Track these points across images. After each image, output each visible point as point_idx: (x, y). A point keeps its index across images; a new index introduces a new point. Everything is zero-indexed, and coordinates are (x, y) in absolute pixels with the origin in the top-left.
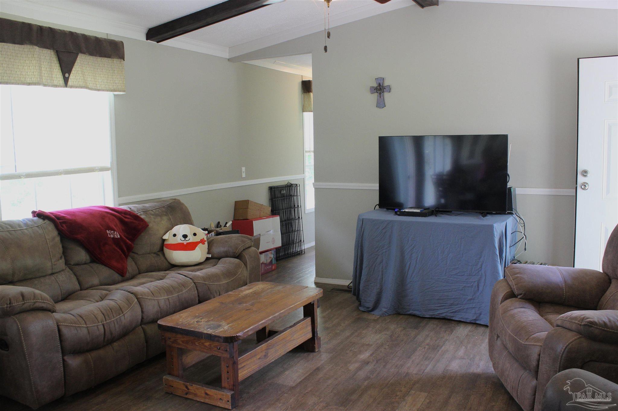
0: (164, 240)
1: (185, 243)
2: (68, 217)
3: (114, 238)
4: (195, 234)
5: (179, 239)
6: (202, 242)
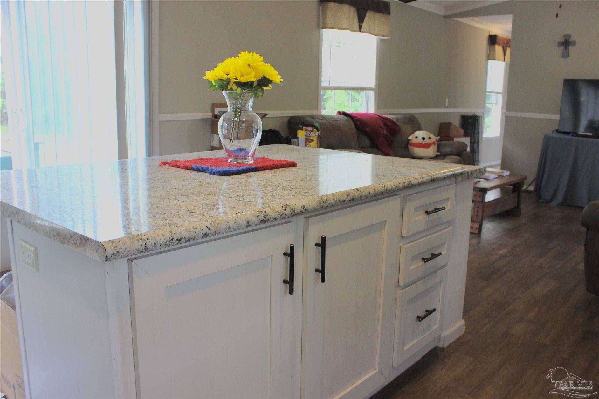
0: (409, 140)
1: (424, 143)
2: (359, 117)
3: (383, 134)
4: (430, 138)
5: (420, 140)
6: (434, 143)
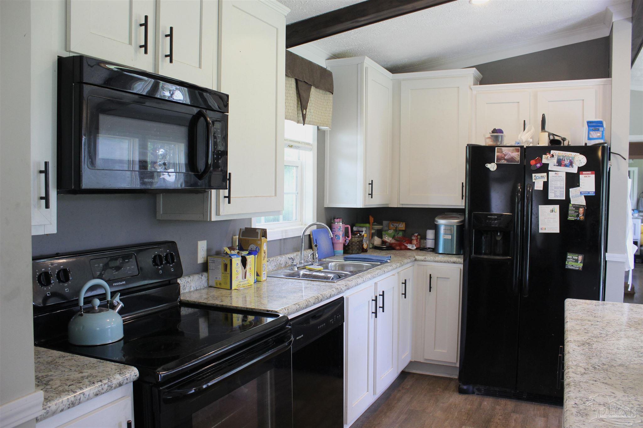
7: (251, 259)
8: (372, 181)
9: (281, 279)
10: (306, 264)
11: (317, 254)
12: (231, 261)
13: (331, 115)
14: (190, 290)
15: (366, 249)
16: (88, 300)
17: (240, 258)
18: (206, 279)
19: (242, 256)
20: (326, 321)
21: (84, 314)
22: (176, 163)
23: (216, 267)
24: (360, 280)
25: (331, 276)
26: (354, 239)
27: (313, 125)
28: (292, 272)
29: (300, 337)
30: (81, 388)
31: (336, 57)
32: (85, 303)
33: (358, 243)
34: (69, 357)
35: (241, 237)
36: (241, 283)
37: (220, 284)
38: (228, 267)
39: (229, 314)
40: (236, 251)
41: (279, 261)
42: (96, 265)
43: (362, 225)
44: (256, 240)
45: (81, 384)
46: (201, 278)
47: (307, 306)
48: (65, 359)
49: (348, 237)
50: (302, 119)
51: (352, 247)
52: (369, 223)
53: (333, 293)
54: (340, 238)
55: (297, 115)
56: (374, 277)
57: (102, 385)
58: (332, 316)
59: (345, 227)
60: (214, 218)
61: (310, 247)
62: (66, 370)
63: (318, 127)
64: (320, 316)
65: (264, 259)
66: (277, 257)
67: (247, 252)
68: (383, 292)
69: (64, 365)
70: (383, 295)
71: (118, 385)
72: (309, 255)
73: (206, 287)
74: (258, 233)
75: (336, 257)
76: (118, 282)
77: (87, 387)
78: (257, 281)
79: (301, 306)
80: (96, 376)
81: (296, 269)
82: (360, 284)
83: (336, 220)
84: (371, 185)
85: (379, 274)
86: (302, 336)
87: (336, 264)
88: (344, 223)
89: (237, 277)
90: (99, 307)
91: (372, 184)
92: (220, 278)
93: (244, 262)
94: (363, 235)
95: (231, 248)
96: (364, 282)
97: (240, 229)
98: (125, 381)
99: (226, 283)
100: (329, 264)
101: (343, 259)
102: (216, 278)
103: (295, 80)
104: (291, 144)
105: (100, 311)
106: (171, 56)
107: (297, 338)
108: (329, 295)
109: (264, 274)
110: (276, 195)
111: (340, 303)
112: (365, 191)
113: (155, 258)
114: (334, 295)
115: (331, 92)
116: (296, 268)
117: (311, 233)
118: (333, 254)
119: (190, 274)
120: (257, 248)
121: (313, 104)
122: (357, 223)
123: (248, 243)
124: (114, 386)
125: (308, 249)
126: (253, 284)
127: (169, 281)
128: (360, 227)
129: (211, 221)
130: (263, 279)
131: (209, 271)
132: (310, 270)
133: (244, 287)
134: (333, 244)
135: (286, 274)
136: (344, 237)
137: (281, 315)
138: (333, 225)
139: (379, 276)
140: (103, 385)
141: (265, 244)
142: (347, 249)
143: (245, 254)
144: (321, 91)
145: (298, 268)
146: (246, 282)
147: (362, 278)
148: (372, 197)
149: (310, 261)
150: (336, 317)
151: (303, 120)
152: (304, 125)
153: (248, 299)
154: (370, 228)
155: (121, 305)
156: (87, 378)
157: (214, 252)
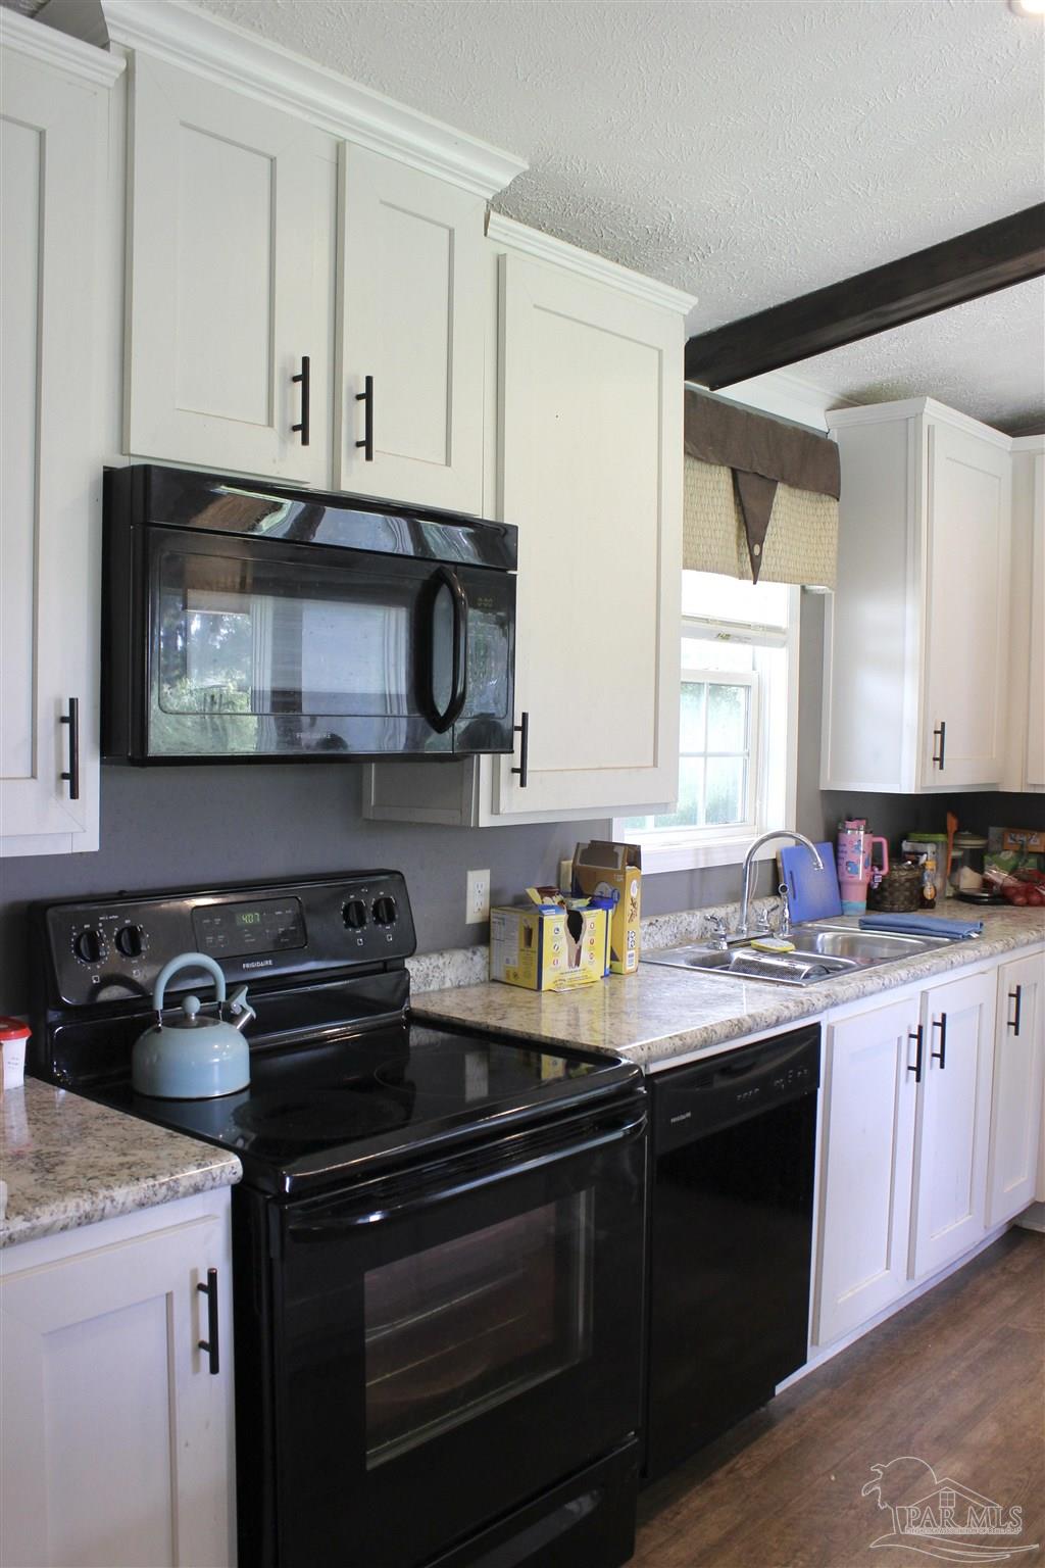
7: (594, 919)
8: (943, 724)
9: (679, 971)
10: (753, 934)
11: (786, 911)
12: (541, 921)
13: (832, 555)
14: (443, 987)
15: (932, 900)
16: (174, 999)
17: (564, 916)
18: (484, 962)
19: (569, 912)
20: (765, 1081)
21: (165, 1030)
22: (390, 695)
23: (509, 932)
24: (870, 985)
25: (806, 968)
26: (896, 874)
27: (781, 582)
28: (714, 952)
29: (683, 1117)
30: (109, 1187)
31: (856, 401)
32: (166, 1005)
33: (908, 884)
34: (116, 1120)
35: (578, 864)
36: (567, 977)
37: (516, 975)
38: (533, 937)
39: (533, 1054)
40: (557, 899)
41: (685, 924)
42: (205, 921)
43: (927, 837)
44: (613, 872)
45: (114, 1178)
46: (472, 959)
47: (705, 1044)
48: (106, 1121)
49: (881, 868)
50: (748, 566)
51: (891, 894)
52: (943, 830)
53: (786, 1013)
54: (858, 869)
55: (735, 561)
56: (916, 978)
57: (154, 1186)
58: (781, 1071)
59: (874, 844)
60: (485, 820)
61: (776, 891)
62: (97, 1146)
63: (803, 588)
64: (749, 1068)
65: (631, 920)
66: (679, 914)
67: (586, 902)
68: (944, 1016)
69: (99, 1134)
70: (943, 1025)
71: (191, 1190)
72: (766, 911)
73: (485, 981)
74: (616, 854)
75: (845, 918)
76: (255, 961)
77: (123, 1186)
78: (611, 973)
79: (689, 1041)
80: (149, 1166)
81: (725, 947)
82: (872, 993)
83: (850, 825)
84: (939, 735)
85: (934, 969)
86: (689, 1115)
87: (836, 937)
88: (871, 832)
89: (555, 962)
90: (197, 1014)
91: (942, 732)
92: (514, 962)
93: (575, 926)
94: (924, 865)
95: (545, 891)
96: (885, 988)
97: (578, 844)
98: (209, 1184)
99: (528, 975)
100: (817, 936)
101: (857, 925)
102: (508, 961)
103: (730, 470)
104: (725, 630)
105: (201, 1024)
106: (368, 444)
107: (673, 1120)
108: (774, 1018)
109: (631, 956)
110: (655, 765)
111: (808, 1040)
112: (924, 752)
113: (346, 910)
114: (789, 1020)
115: (833, 496)
116: (725, 944)
117: (779, 856)
118: (837, 911)
119: (443, 949)
120: (614, 891)
121: (781, 528)
122: (916, 830)
123: (595, 879)
124: (181, 1189)
125: (769, 896)
126: (599, 978)
127: (385, 962)
128: (920, 842)
129: (477, 827)
130: (628, 968)
131: (494, 943)
132: (761, 950)
133: (572, 986)
134: (840, 884)
135: (693, 957)
136: (870, 867)
137: (624, 1061)
138: (841, 835)
139: (934, 974)
140: (157, 1186)
141: (635, 882)
142: (878, 897)
143: (580, 905)
144: (806, 494)
145: (729, 944)
146: (578, 975)
147: (879, 977)
148: (941, 767)
149: (766, 928)
150: (795, 1074)
151: (753, 571)
152: (755, 583)
153: (584, 1017)
154: (947, 844)
155: (251, 1013)
156: (129, 1168)
157: (508, 898)
